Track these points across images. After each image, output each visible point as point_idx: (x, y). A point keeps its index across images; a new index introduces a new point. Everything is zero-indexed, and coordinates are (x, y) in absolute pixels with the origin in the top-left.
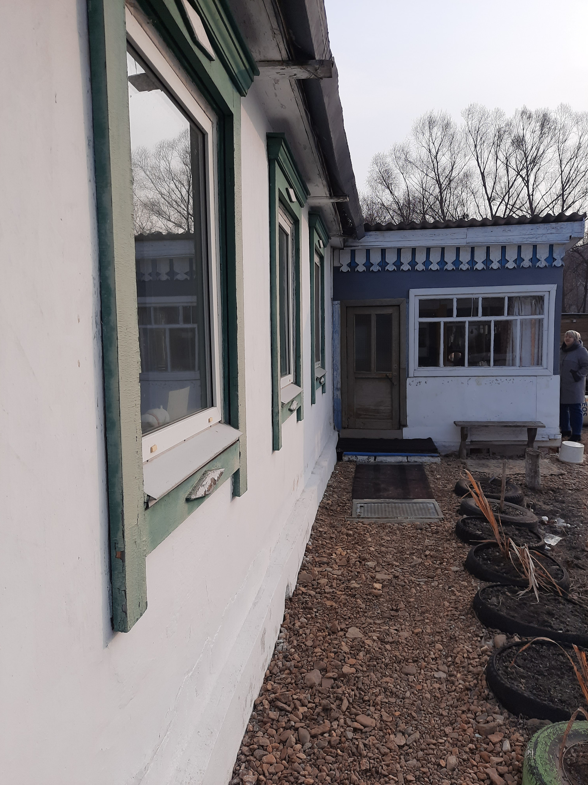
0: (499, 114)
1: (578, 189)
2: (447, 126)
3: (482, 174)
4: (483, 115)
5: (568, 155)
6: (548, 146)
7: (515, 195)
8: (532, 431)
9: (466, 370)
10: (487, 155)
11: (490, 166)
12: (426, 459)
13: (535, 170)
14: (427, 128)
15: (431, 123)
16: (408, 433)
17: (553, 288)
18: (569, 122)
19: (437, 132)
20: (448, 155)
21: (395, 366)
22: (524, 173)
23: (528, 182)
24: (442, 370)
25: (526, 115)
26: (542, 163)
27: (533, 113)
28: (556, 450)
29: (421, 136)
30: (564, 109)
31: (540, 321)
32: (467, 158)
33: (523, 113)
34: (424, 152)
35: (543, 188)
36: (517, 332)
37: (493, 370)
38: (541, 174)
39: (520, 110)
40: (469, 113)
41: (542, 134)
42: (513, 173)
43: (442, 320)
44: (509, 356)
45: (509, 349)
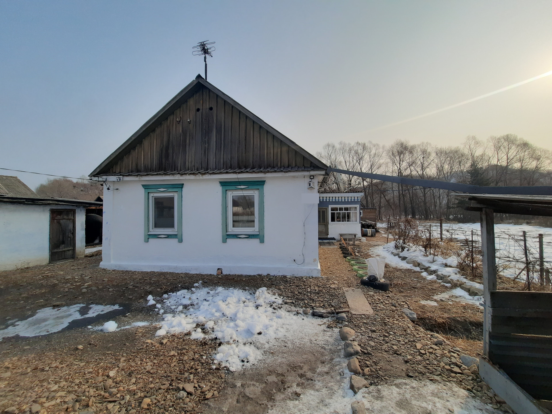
0: (349, 144)
1: (375, 167)
2: (334, 147)
3: (345, 162)
4: (345, 144)
5: (372, 156)
6: (366, 154)
7: (356, 168)
8: (355, 236)
9: (341, 222)
10: (347, 156)
11: (348, 159)
12: (333, 241)
13: (362, 161)
14: (327, 147)
15: (328, 145)
16: (329, 236)
17: (358, 206)
18: (372, 146)
19: (330, 148)
20: (334, 156)
21: (326, 222)
22: (358, 161)
23: (360, 164)
24: (336, 222)
25: (358, 143)
26: (364, 159)
27: (361, 143)
28: (360, 240)
29: (325, 150)
30: (370, 142)
31: (356, 212)
32: (340, 156)
33: (357, 143)
34: (327, 154)
35: (365, 166)
36: (351, 214)
37: (347, 222)
38: (364, 162)
39: (356, 142)
40: (341, 143)
41: (364, 150)
42: (355, 161)
43: (336, 212)
44: (350, 219)
45: (350, 218)
